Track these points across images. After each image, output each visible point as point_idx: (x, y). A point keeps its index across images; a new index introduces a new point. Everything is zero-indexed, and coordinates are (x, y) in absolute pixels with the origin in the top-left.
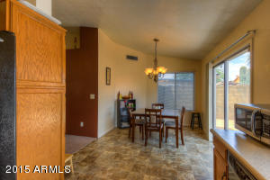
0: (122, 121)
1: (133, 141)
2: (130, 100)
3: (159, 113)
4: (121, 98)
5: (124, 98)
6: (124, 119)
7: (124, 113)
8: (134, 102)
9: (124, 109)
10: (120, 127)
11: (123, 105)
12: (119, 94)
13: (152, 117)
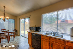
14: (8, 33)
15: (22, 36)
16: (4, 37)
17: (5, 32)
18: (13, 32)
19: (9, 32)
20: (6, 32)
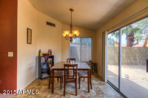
0: (42, 73)
1: (53, 92)
2: (49, 56)
3: (75, 68)
4: (41, 55)
5: (44, 55)
6: (44, 71)
7: (45, 67)
8: (52, 57)
9: (44, 64)
10: (40, 78)
11: (43, 60)
12: (40, 52)
13: (70, 71)
14: (76, 70)
15: (109, 82)
16: (68, 79)
17: (70, 68)
18: (87, 70)
19: (78, 68)
20: (72, 68)
